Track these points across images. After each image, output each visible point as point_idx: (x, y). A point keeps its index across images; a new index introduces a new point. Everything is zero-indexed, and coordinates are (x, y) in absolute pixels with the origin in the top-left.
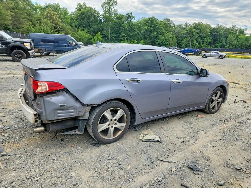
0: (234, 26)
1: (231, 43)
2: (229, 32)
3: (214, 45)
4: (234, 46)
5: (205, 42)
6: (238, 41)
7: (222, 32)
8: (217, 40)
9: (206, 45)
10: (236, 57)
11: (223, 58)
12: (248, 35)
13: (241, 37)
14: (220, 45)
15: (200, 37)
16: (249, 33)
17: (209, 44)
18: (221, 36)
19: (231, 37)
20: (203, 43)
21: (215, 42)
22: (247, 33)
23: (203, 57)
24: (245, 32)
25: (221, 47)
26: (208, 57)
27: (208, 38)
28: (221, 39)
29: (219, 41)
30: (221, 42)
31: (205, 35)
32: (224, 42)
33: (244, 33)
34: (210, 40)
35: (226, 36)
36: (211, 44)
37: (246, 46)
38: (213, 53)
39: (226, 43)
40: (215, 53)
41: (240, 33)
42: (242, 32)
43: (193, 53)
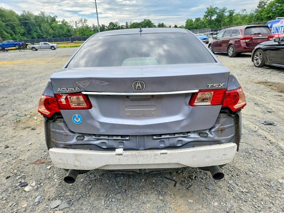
0: (43, 13)
1: (47, 32)
2: (40, 20)
3: (29, 35)
4: (52, 36)
5: (17, 33)
6: (54, 29)
7: (32, 20)
8: (31, 30)
9: (21, 37)
10: (65, 46)
11: (55, 49)
12: (60, 23)
13: (55, 25)
14: (36, 35)
15: (9, 26)
16: (60, 21)
17: (23, 35)
18: (34, 25)
19: (45, 26)
20: (15, 34)
21: (29, 32)
22: (58, 21)
23: (32, 50)
24: (56, 19)
25: (39, 38)
26: (38, 50)
27: (20, 27)
28: (35, 29)
29: (33, 31)
30: (36, 32)
31: (14, 24)
32: (39, 31)
33: (56, 21)
34: (23, 30)
35: (39, 24)
36: (26, 35)
37: (63, 34)
38: (42, 44)
39: (42, 32)
40: (45, 44)
41: (52, 21)
42: (54, 20)
43: (17, 47)
